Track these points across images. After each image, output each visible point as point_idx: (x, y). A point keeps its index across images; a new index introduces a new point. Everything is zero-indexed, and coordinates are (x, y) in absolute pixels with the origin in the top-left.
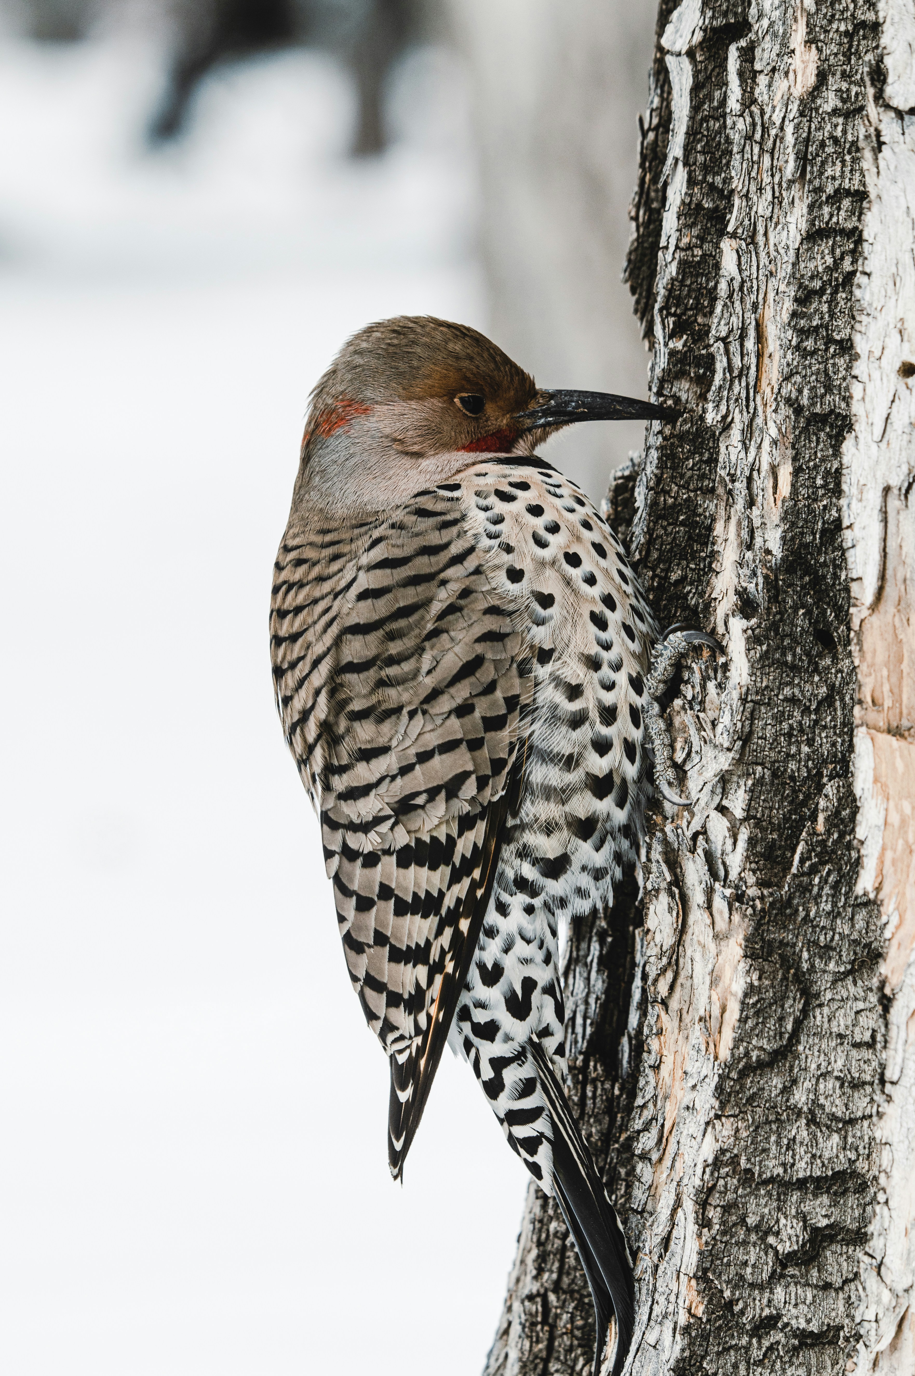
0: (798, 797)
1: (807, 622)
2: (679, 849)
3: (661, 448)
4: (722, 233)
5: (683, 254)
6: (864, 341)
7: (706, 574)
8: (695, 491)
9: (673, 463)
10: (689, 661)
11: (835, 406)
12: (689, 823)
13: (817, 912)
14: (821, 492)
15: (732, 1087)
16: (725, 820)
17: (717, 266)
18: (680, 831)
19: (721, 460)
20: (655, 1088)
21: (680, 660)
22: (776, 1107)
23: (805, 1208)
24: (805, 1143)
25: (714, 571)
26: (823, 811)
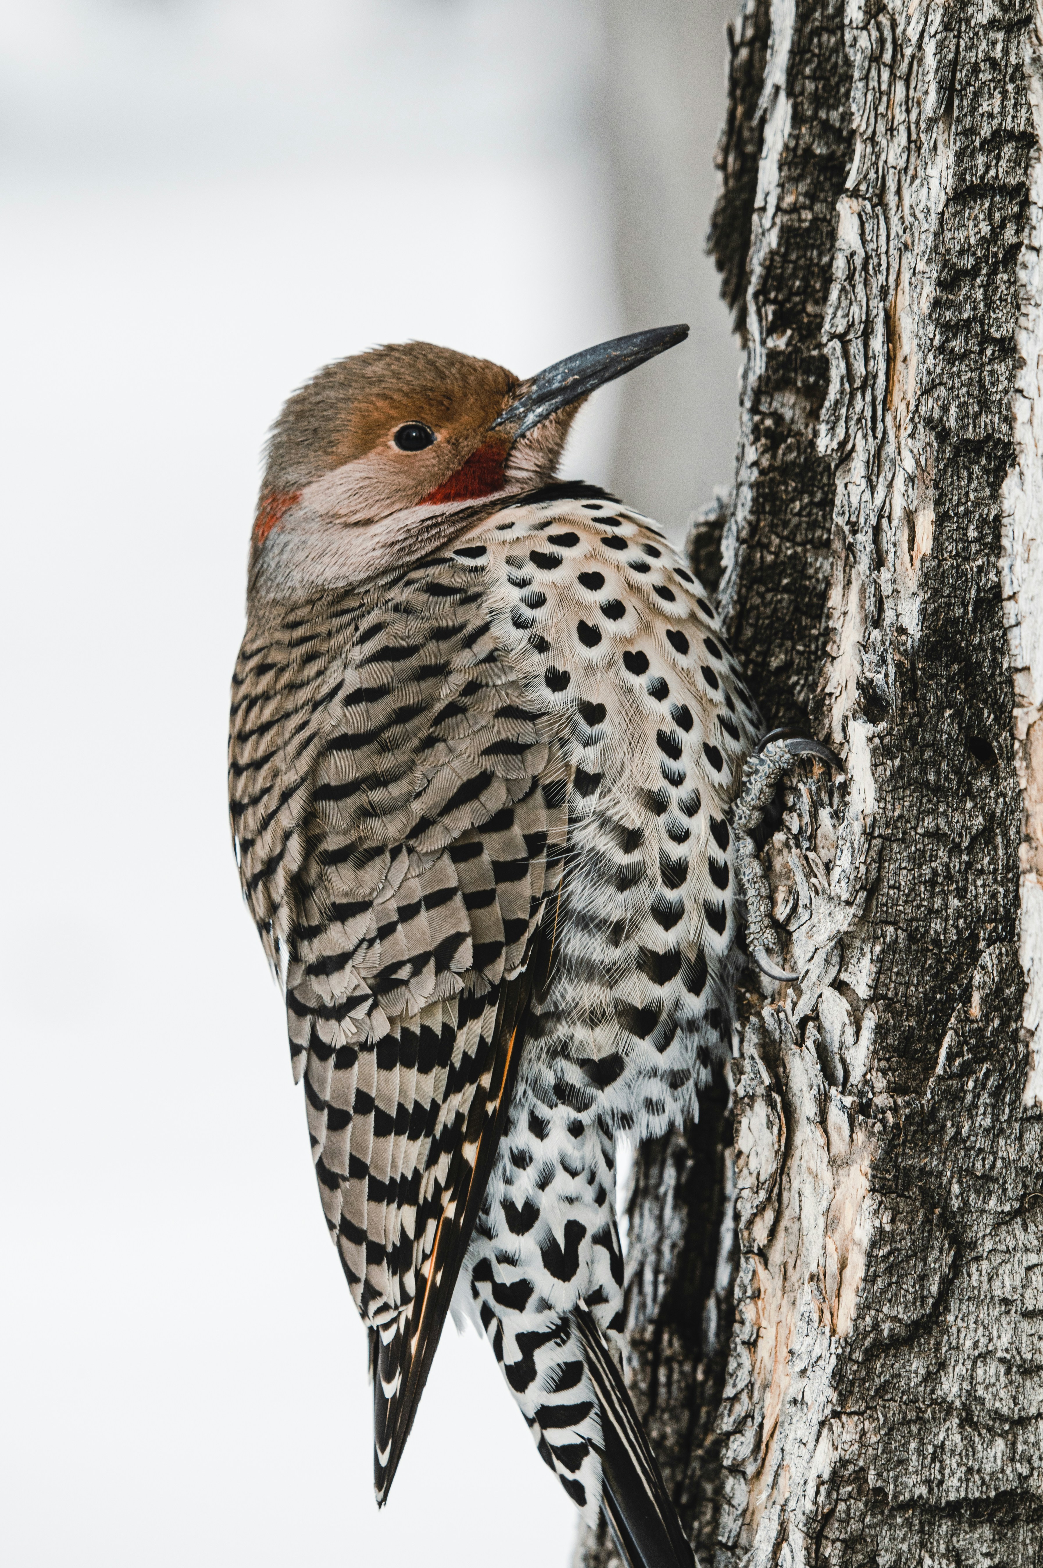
0: (944, 968)
1: (956, 726)
2: (781, 1040)
3: (754, 485)
4: (839, 189)
5: (786, 218)
6: (1032, 341)
7: (819, 659)
8: (803, 544)
9: (773, 505)
10: (795, 781)
11: (993, 429)
12: (795, 1004)
13: (971, 1129)
14: (974, 548)
15: (855, 1372)
16: (844, 1000)
17: (832, 235)
18: (782, 1015)
19: (838, 502)
20: (751, 1373)
21: (781, 780)
22: (917, 1401)
23: (960, 1543)
24: (958, 1451)
25: (829, 655)
26: (978, 988)
